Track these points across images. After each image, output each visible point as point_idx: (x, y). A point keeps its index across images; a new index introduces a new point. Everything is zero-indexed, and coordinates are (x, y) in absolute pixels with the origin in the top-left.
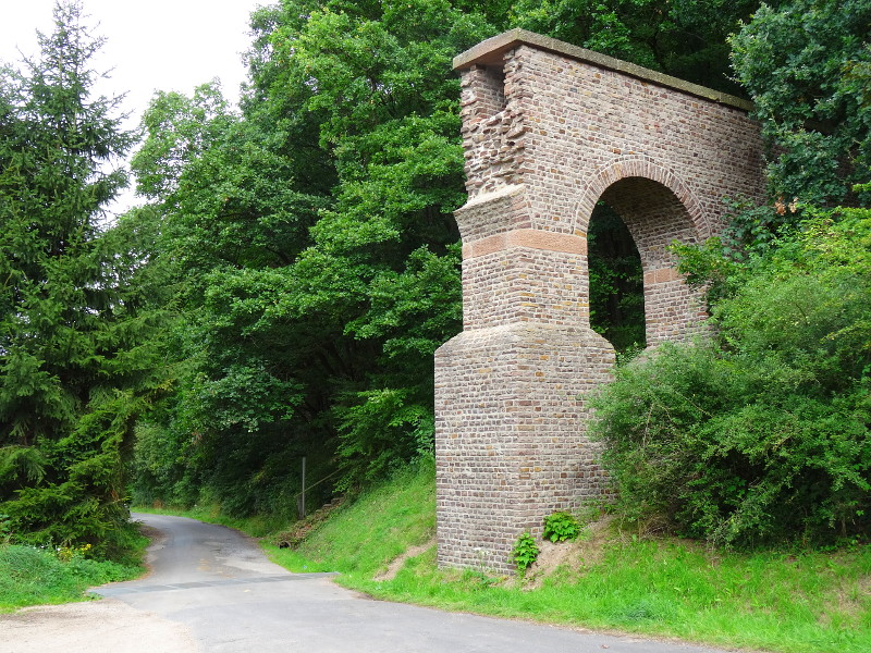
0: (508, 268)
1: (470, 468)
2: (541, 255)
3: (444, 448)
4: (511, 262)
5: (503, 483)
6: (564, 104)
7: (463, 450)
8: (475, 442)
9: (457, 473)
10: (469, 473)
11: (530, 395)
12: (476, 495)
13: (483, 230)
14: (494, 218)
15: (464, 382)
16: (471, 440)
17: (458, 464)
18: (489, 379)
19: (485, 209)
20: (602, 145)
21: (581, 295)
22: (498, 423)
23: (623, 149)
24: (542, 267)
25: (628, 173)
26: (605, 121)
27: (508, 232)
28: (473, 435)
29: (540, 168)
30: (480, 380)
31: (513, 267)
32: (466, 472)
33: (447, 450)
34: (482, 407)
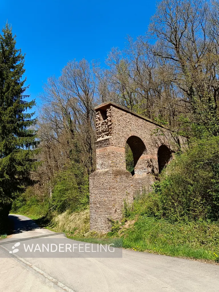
0: (108, 155)
1: (99, 205)
2: (116, 152)
3: (92, 199)
4: (109, 154)
5: (108, 208)
6: (120, 119)
7: (97, 200)
8: (100, 198)
9: (95, 206)
10: (99, 206)
11: (114, 186)
12: (101, 211)
13: (102, 147)
14: (104, 144)
15: (97, 183)
16: (99, 197)
17: (96, 204)
18: (104, 182)
19: (102, 142)
20: (127, 128)
21: (124, 162)
22: (107, 193)
23: (131, 130)
24: (116, 155)
25: (133, 135)
26: (128, 123)
27: (108, 147)
28: (100, 196)
29: (115, 132)
30: (102, 182)
31: (109, 155)
32: (98, 206)
33: (92, 200)
34: (102, 189)
